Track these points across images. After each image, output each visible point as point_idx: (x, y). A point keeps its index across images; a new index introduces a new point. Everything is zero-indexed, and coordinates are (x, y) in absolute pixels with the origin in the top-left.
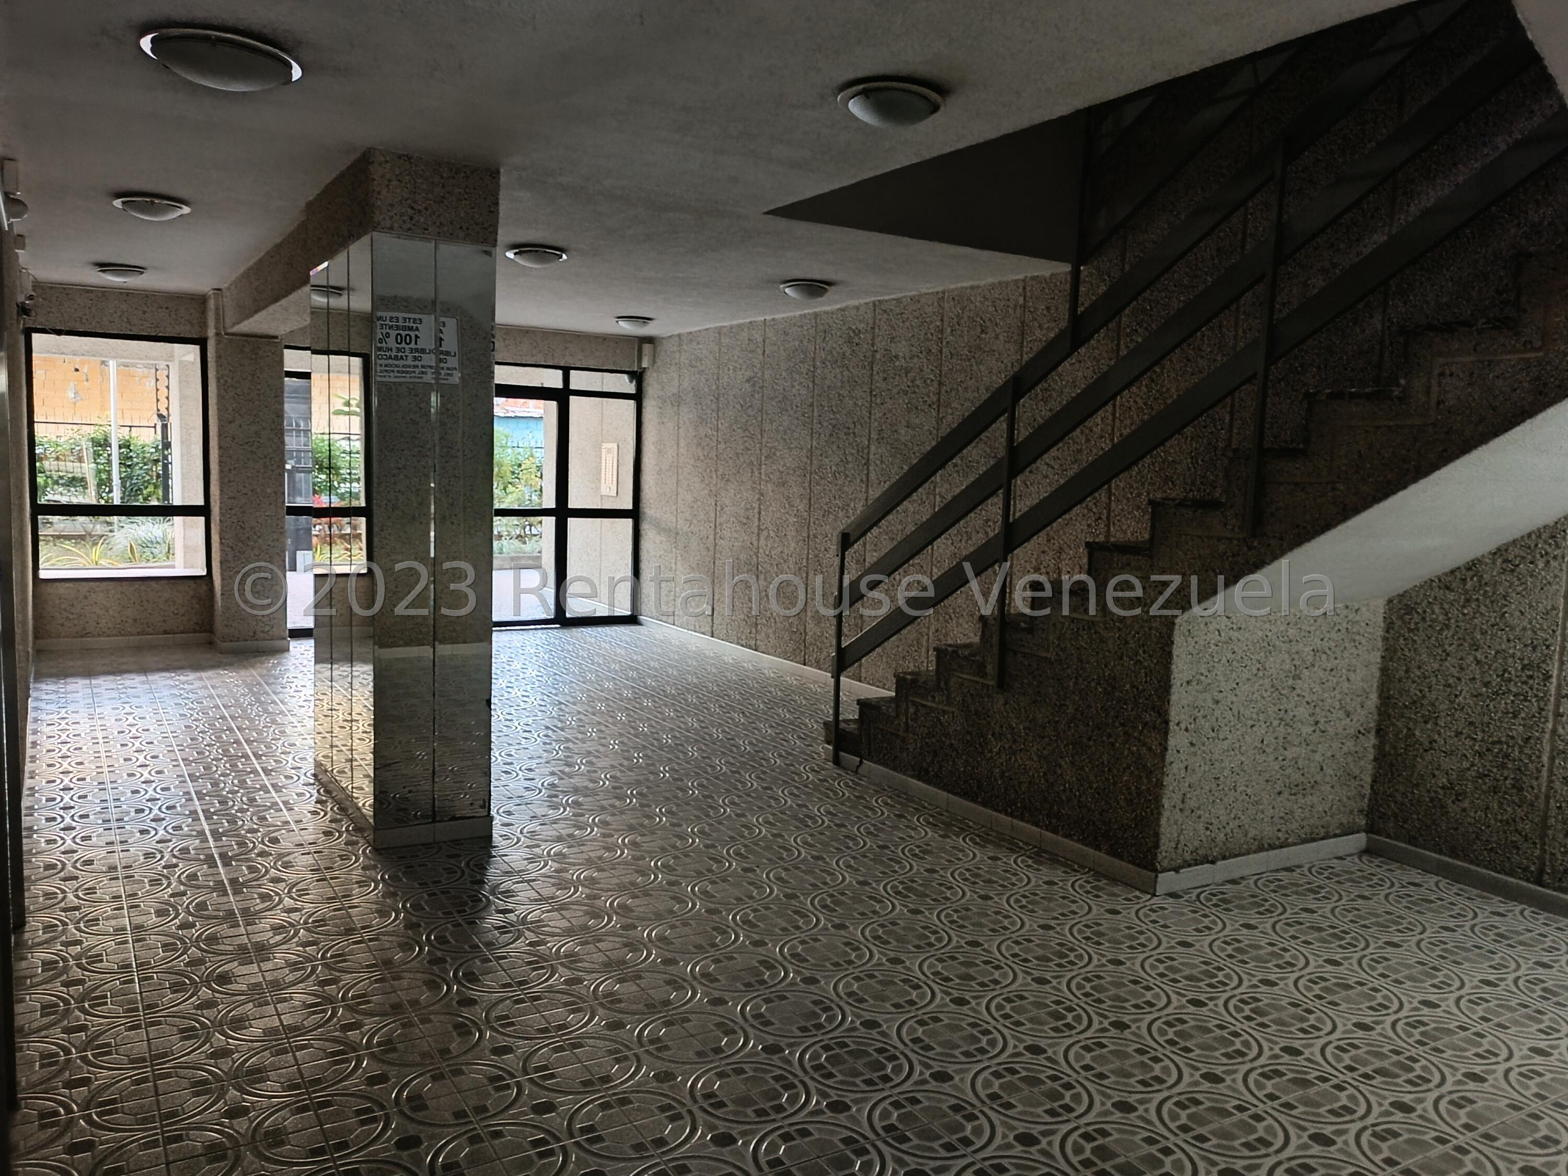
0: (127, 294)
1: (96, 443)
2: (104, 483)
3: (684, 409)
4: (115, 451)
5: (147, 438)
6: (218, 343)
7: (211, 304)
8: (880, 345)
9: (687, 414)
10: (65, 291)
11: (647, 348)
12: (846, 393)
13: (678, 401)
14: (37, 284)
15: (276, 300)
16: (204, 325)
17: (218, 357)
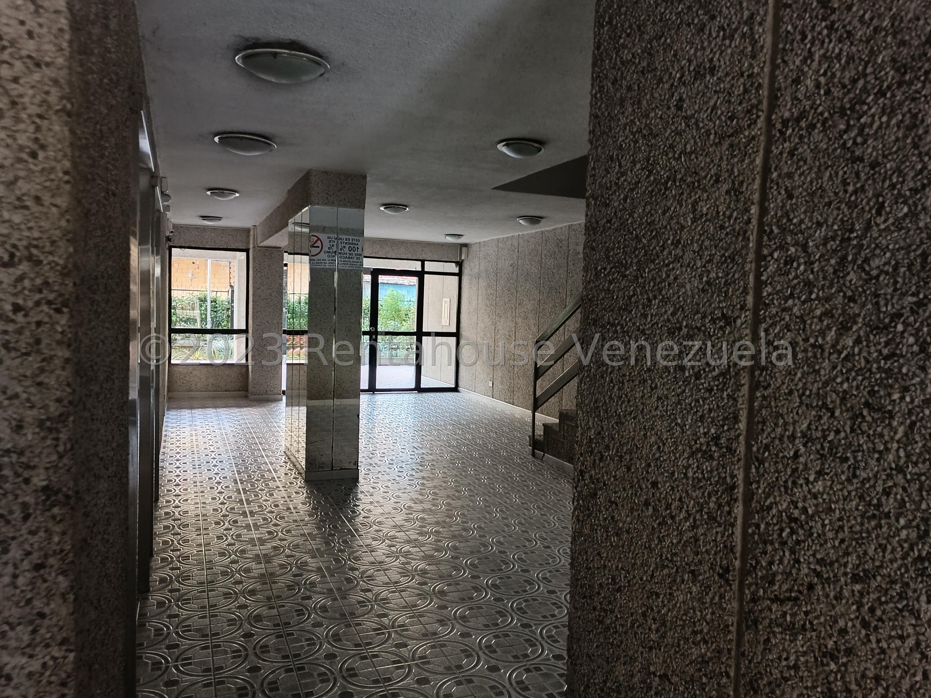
0: (214, 229)
1: (201, 300)
2: (204, 320)
3: (481, 281)
4: (209, 304)
5: (224, 297)
6: (254, 251)
7: (252, 233)
8: (572, 247)
9: (483, 283)
10: (187, 228)
11: (464, 249)
12: (555, 271)
13: (478, 277)
14: (175, 226)
15: (277, 232)
16: (248, 243)
17: (254, 258)
